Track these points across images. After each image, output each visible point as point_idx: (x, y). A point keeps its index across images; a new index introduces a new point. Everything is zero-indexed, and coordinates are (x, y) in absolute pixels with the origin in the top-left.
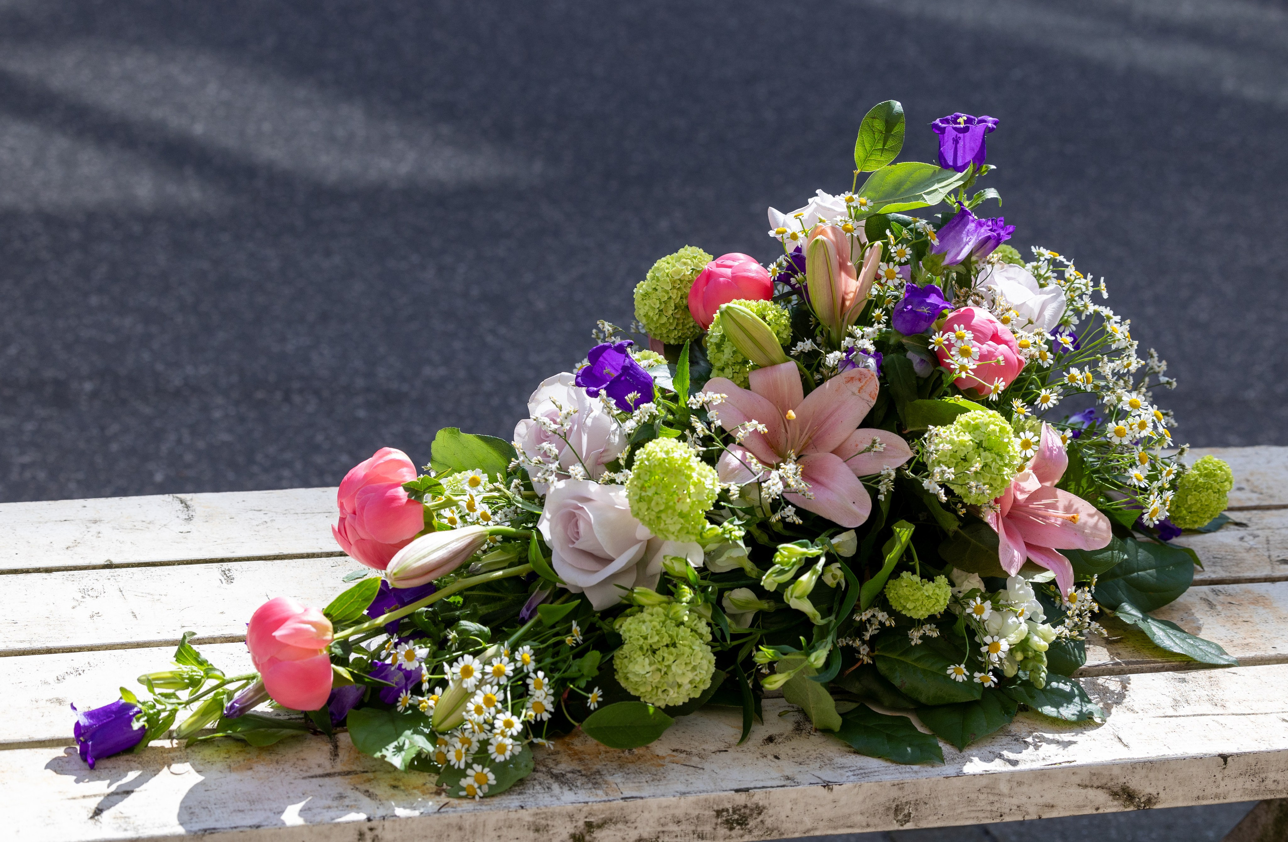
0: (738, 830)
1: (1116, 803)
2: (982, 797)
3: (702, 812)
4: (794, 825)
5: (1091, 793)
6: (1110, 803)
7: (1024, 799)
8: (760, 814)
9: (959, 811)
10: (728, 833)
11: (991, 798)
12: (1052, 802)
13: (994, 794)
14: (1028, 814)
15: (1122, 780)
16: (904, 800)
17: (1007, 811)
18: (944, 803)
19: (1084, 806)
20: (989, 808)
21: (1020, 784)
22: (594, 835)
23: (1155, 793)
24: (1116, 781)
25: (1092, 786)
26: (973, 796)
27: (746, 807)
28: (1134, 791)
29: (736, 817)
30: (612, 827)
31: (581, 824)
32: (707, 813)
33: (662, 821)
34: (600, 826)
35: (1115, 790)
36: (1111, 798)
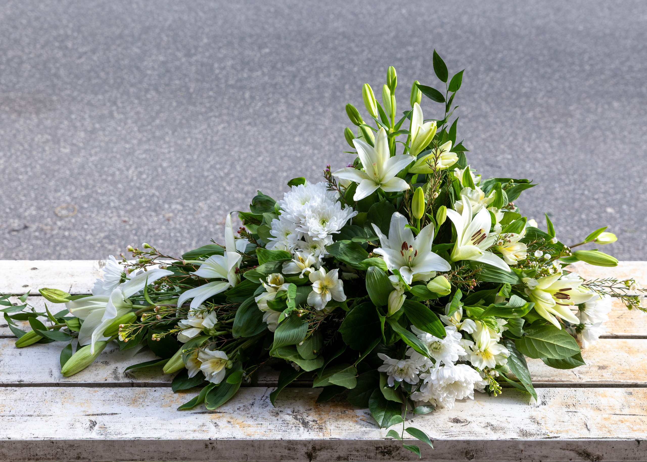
0: (387, 456)
1: (580, 458)
2: (510, 450)
3: (369, 447)
4: (415, 456)
5: (567, 452)
6: (578, 458)
7: (533, 453)
8: (398, 450)
9: (498, 456)
10: (383, 457)
11: (515, 451)
12: (547, 455)
13: (516, 450)
14: (534, 459)
15: (583, 448)
16: (470, 449)
17: (524, 457)
18: (490, 452)
19: (564, 458)
20: (514, 455)
21: (530, 446)
22: (317, 454)
23: (601, 455)
24: (580, 448)
25: (568, 450)
26: (505, 450)
27: (390, 446)
28: (590, 453)
29: (386, 450)
30: (325, 450)
31: (310, 448)
32: (371, 448)
33: (350, 450)
34: (320, 450)
35: (580, 452)
36: (578, 455)
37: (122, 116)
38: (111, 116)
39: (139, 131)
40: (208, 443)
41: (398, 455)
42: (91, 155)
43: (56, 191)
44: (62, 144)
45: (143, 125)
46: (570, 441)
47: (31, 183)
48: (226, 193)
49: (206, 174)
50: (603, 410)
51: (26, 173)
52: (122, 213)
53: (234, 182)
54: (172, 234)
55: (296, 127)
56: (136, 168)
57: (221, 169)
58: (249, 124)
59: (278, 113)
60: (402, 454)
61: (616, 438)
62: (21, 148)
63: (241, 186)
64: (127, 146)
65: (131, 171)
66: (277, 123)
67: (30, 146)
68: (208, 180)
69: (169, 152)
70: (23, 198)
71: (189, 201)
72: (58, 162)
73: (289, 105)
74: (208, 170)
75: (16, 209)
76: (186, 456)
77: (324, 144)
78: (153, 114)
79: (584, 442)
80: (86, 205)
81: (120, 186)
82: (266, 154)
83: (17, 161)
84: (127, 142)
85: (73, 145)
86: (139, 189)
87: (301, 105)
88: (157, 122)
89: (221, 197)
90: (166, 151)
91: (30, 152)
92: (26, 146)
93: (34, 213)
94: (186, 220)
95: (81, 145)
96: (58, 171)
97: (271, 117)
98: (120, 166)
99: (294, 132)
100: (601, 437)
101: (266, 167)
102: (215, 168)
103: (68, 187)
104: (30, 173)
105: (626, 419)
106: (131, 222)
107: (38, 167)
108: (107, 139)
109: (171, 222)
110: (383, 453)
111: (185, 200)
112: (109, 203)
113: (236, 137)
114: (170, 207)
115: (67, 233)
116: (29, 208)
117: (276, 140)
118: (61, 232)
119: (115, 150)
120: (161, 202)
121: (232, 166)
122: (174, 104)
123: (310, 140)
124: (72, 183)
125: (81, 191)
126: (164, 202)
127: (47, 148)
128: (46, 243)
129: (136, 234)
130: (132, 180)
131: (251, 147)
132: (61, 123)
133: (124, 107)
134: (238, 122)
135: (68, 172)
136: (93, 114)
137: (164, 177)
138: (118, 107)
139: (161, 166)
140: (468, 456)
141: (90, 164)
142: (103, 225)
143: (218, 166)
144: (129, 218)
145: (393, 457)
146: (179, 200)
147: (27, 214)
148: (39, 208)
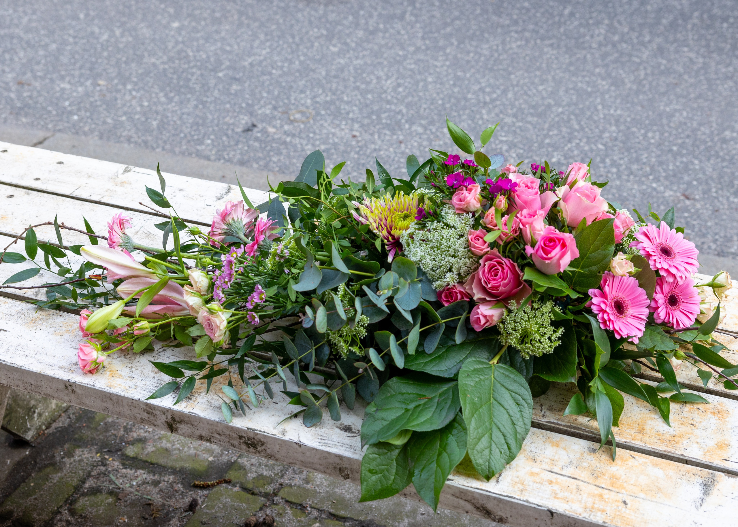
37: (413, 19)
38: (402, 18)
39: (423, 38)
40: (67, 384)
41: (264, 451)
42: (357, 58)
43: (302, 92)
44: (334, 41)
45: (431, 32)
46: (464, 489)
47: (281, 80)
48: (480, 122)
49: (470, 96)
50: (538, 462)
51: (282, 68)
52: (356, 126)
53: (497, 110)
54: (396, 159)
55: (604, 56)
56: (398, 78)
57: (489, 94)
58: (552, 45)
59: (592, 36)
60: (268, 451)
61: (523, 501)
62: (291, 40)
63: (501, 116)
64: (401, 53)
65: (389, 82)
66: (584, 49)
67: (301, 39)
68: (468, 104)
69: (442, 66)
70: (265, 95)
71: (434, 125)
72: (319, 61)
73: (611, 29)
74: (474, 93)
75: (252, 106)
76: (48, 392)
77: (626, 81)
78: (448, 20)
79: (481, 494)
80: (323, 112)
81: (369, 96)
82: (552, 84)
83: (279, 54)
84: (403, 48)
85: (346, 44)
86: (388, 102)
87: (626, 30)
88: (449, 29)
89: (473, 125)
90: (438, 64)
91: (298, 45)
92: (297, 39)
93: (268, 112)
94: (420, 145)
95: (353, 45)
96: (314, 71)
97: (581, 40)
98: (381, 74)
99: (600, 62)
100: (506, 494)
101: (543, 98)
102: (484, 92)
103: (316, 90)
104: (285, 69)
105: (559, 481)
106: (360, 139)
107: (297, 63)
108: (383, 42)
109: (403, 146)
110: (248, 445)
111: (432, 123)
112: (348, 113)
113: (527, 58)
114: (410, 128)
115: (288, 139)
116: (264, 106)
117: (572, 68)
118: (284, 137)
119: (385, 55)
120: (403, 121)
121: (505, 92)
122: (478, 11)
123: (614, 74)
124: (322, 87)
125: (327, 96)
126: (406, 122)
127: (316, 44)
128: (263, 146)
129: (358, 153)
130: (385, 92)
131: (538, 73)
132: (345, 18)
133: (421, 9)
134: (538, 41)
135: (324, 73)
136: (384, 12)
137: (421, 94)
138: (415, 8)
139: (425, 80)
140: (343, 474)
141: (351, 68)
142: (331, 136)
143: (488, 90)
144: (361, 133)
145: (259, 452)
146: (423, 122)
147: (260, 112)
148: (275, 108)
